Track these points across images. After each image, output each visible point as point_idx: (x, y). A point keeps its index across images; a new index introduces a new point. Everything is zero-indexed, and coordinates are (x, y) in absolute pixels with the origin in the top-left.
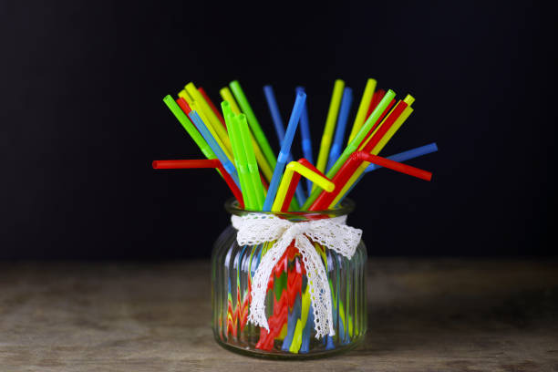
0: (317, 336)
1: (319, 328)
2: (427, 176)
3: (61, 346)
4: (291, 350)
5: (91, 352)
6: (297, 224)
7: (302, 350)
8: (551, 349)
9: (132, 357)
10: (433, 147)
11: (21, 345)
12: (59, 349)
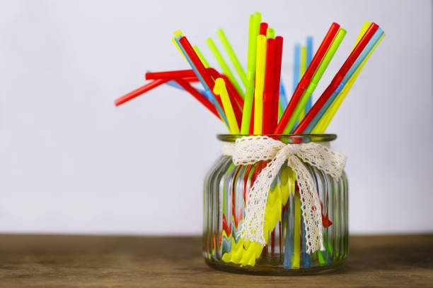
0: (308, 251)
1: (310, 244)
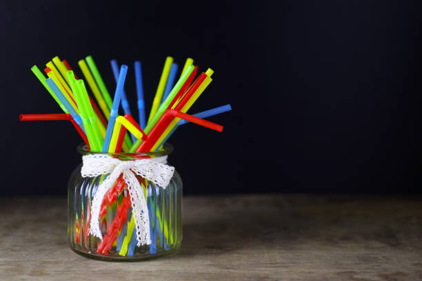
0: (138, 245)
1: (140, 238)
2: (219, 128)
3: (46, 260)
4: (120, 254)
5: (70, 265)
6: (124, 162)
7: (128, 254)
8: (416, 262)
9: (100, 268)
10: (228, 108)
11: (17, 260)
12: (45, 262)
